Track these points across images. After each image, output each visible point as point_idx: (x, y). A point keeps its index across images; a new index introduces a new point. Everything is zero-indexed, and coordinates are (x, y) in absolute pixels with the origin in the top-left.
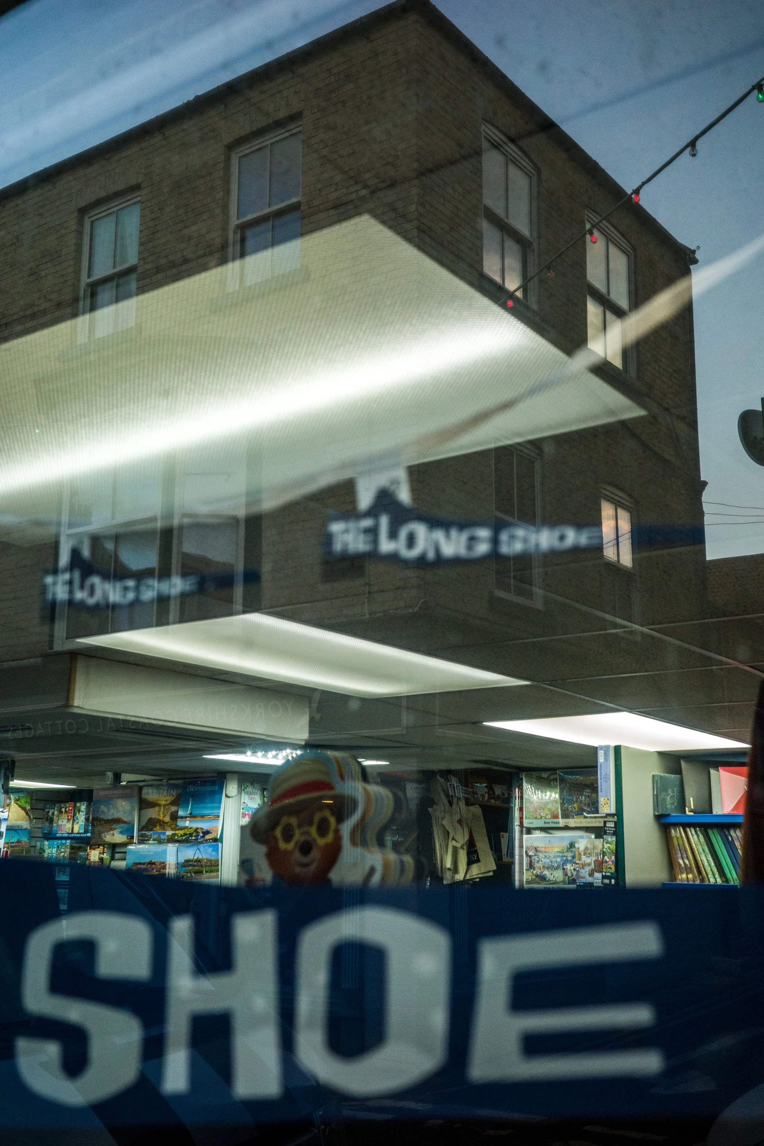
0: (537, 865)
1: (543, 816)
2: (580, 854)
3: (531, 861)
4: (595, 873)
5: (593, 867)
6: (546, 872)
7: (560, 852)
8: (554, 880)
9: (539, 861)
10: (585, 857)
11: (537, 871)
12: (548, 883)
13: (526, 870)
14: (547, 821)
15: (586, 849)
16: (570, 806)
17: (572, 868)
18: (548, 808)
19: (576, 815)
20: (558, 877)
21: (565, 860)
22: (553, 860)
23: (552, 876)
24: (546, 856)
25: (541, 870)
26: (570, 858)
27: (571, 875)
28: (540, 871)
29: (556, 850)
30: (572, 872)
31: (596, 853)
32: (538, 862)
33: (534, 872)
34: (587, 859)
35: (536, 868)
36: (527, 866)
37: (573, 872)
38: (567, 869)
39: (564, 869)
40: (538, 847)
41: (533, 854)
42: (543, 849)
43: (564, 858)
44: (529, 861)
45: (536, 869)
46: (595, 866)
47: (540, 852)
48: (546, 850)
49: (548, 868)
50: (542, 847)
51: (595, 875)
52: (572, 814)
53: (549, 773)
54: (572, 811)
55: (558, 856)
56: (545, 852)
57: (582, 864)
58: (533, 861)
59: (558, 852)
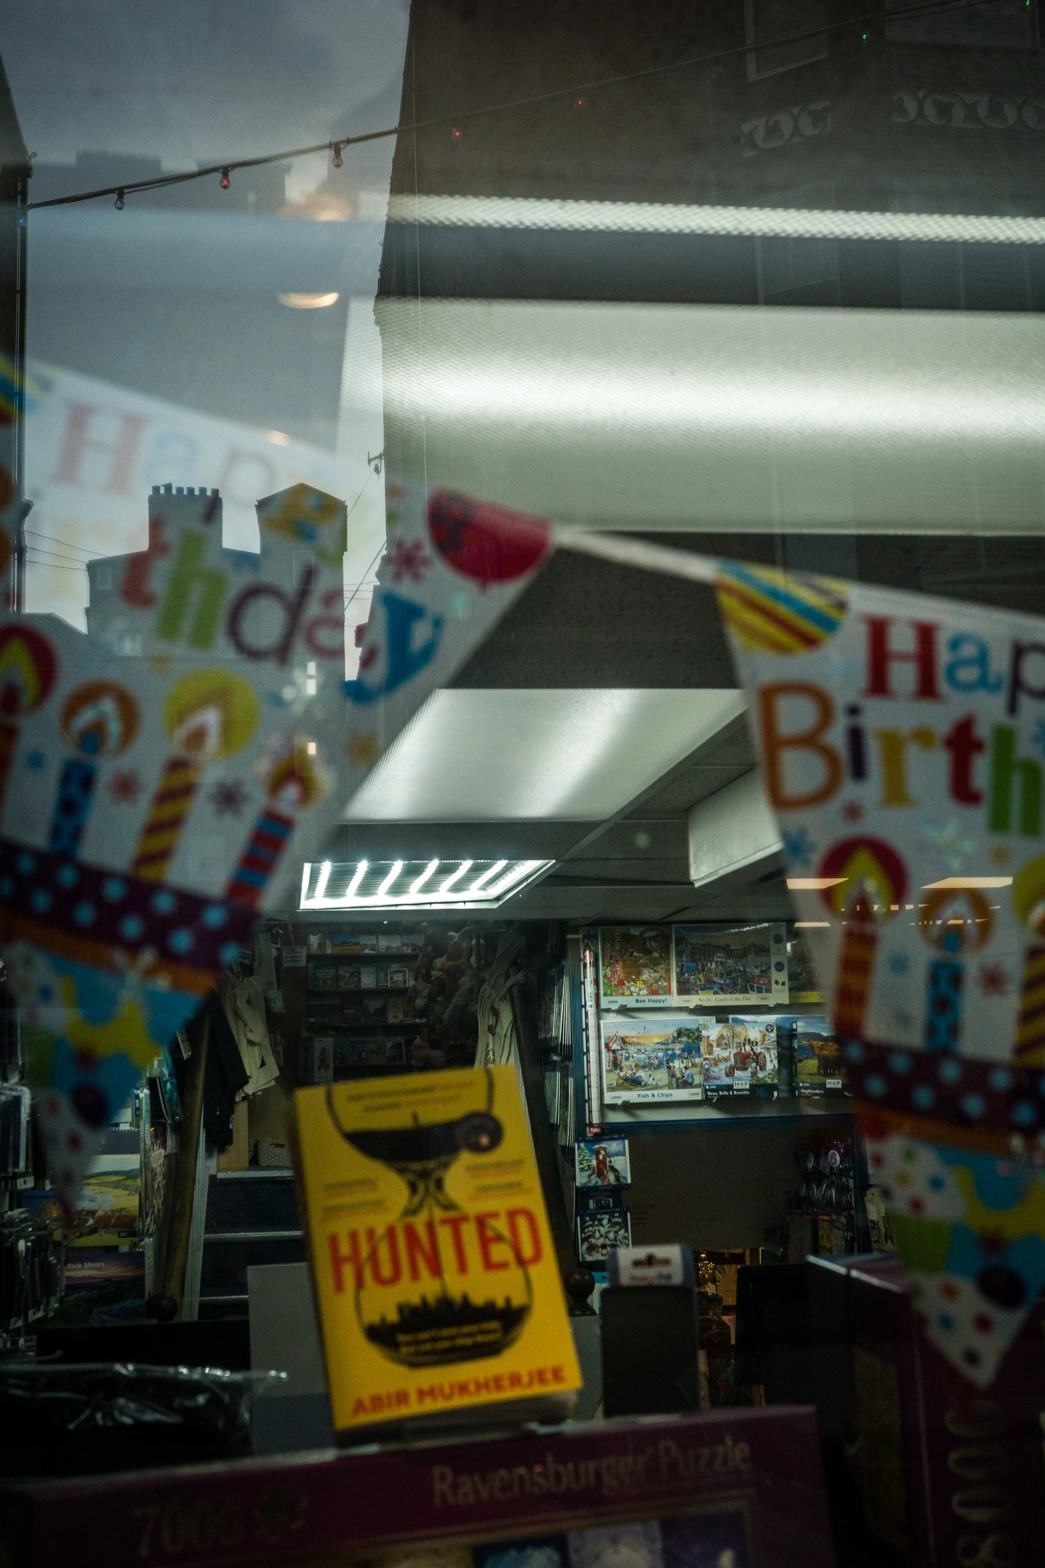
0: (625, 1063)
1: (634, 990)
2: (712, 1046)
3: (615, 1058)
4: (736, 1071)
5: (733, 1063)
6: (641, 1073)
7: (662, 1044)
8: (654, 1083)
9: (628, 1057)
10: (720, 1049)
11: (627, 1072)
12: (645, 1088)
13: (607, 1071)
14: (640, 998)
15: (721, 1037)
16: (692, 977)
17: (682, 1066)
18: (643, 980)
19: (701, 990)
20: (660, 1080)
21: (671, 1055)
22: (653, 1055)
23: (651, 1079)
24: (639, 1050)
25: (632, 1070)
26: (678, 1052)
27: (680, 1076)
28: (630, 1072)
29: (657, 1040)
30: (682, 1072)
31: (737, 1043)
32: (627, 1059)
33: (622, 1074)
34: (722, 1052)
35: (624, 1067)
36: (609, 1066)
37: (684, 1071)
38: (674, 1067)
39: (669, 1068)
40: (627, 1037)
41: (619, 1048)
42: (635, 1040)
43: (670, 1052)
44: (611, 1058)
45: (625, 1069)
46: (736, 1061)
47: (629, 1044)
48: (640, 1041)
49: (644, 1067)
50: (633, 1037)
51: (735, 1074)
52: (696, 989)
53: (642, 928)
54: (695, 984)
55: (659, 1049)
56: (639, 1044)
57: (715, 1060)
58: (619, 1057)
59: (658, 1043)
